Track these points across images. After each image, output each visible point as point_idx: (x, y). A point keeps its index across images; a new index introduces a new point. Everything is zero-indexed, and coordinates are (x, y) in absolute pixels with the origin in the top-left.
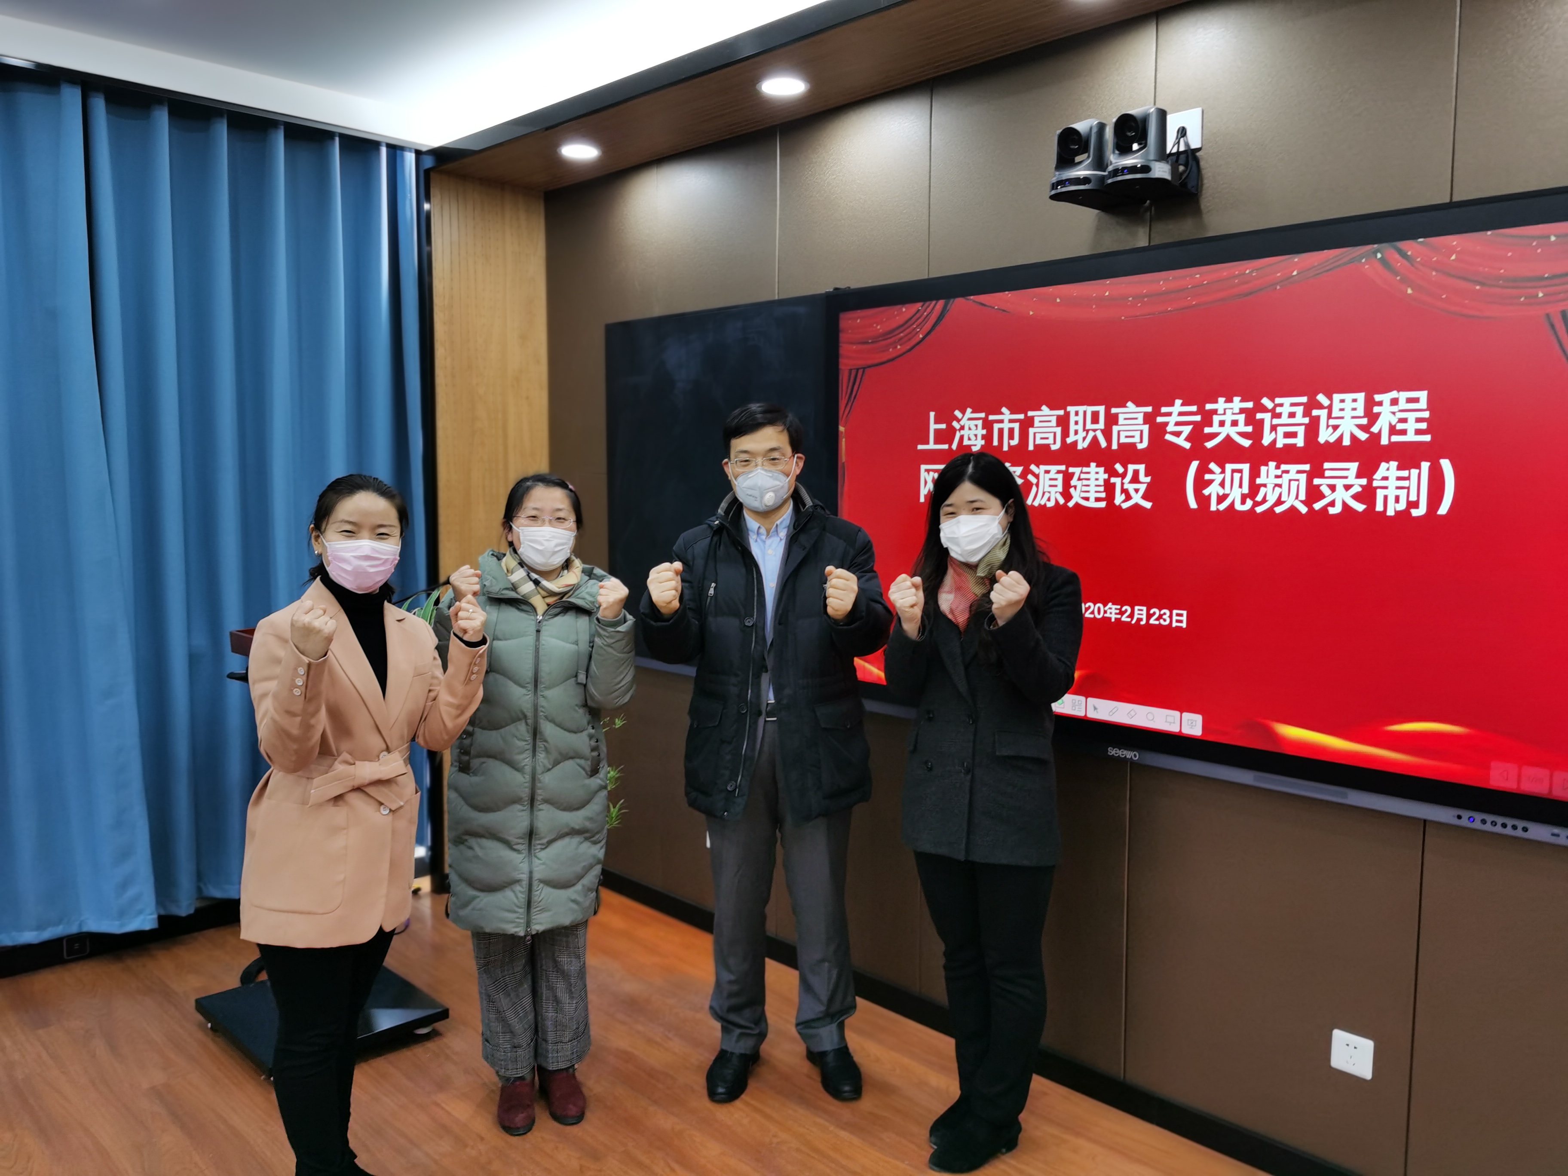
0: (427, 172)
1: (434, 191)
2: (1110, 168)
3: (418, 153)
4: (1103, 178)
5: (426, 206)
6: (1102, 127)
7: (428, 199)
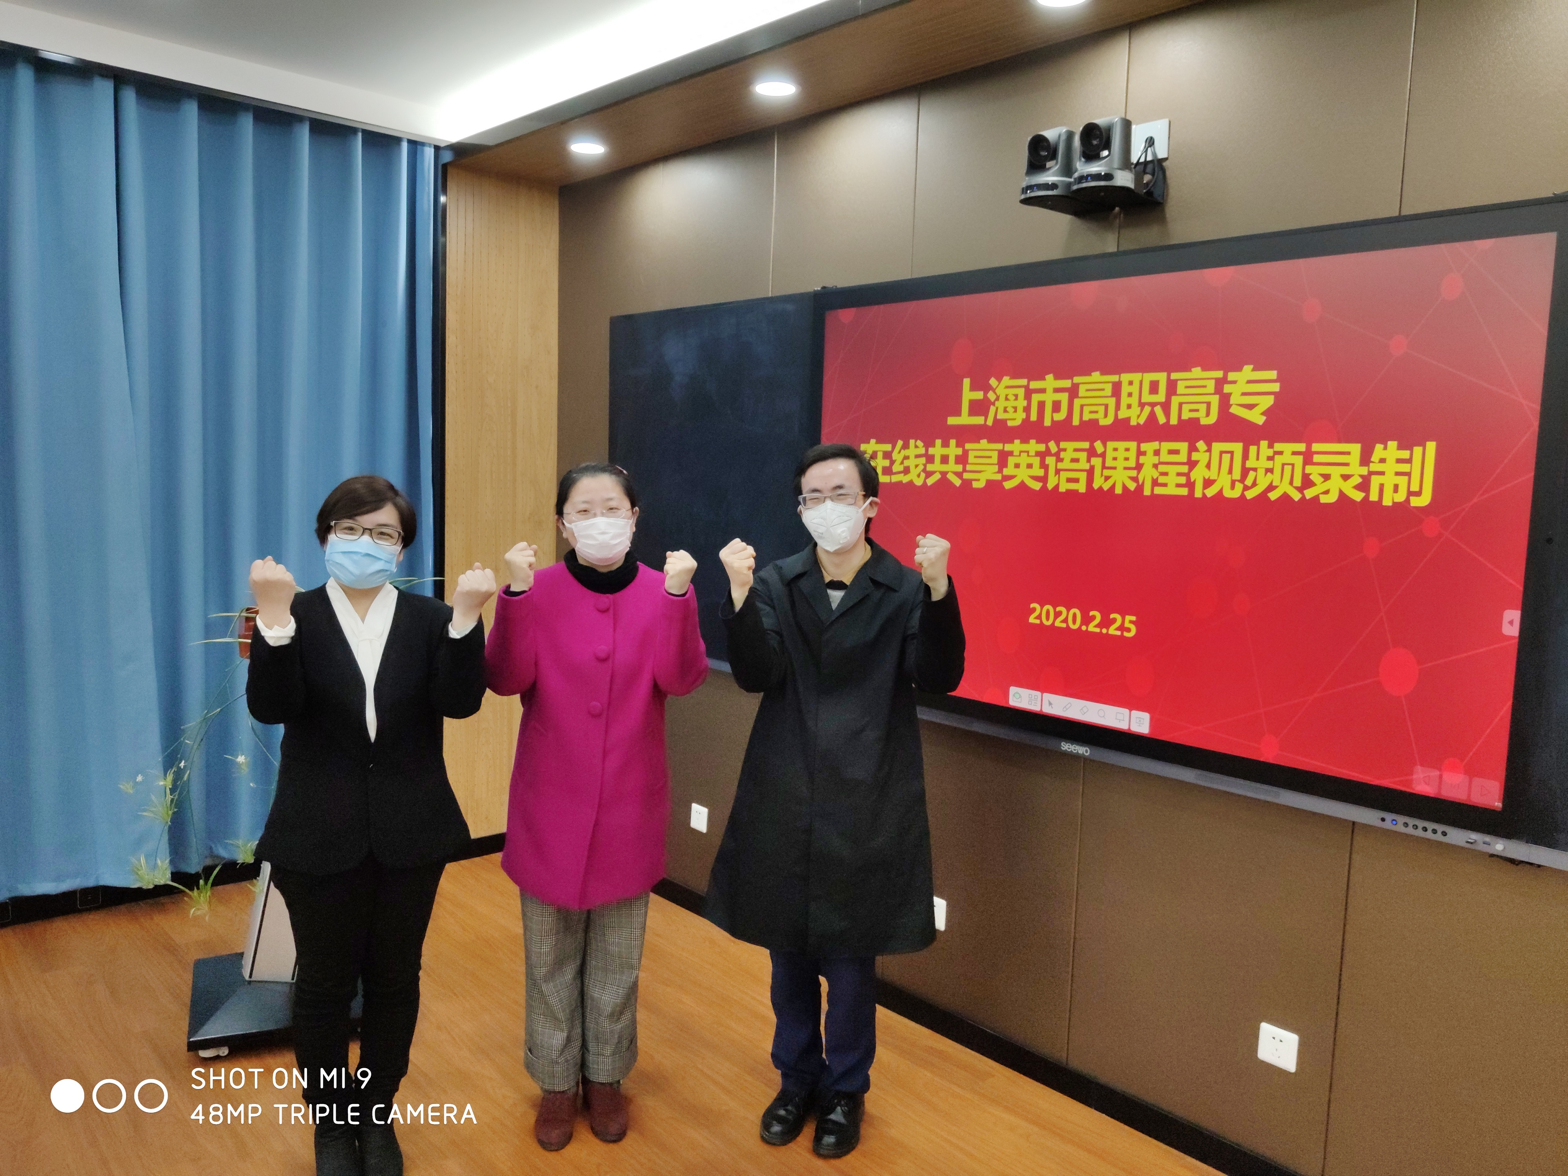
0: (445, 167)
1: (450, 185)
2: (1076, 175)
3: (437, 148)
4: (1069, 185)
5: (443, 199)
6: (1070, 135)
7: (445, 191)
